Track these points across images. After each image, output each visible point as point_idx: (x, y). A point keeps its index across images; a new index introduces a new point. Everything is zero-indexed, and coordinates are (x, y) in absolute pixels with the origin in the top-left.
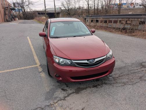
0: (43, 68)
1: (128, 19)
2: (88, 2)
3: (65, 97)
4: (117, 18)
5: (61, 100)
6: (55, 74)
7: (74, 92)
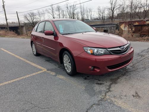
5: (108, 92)
6: (90, 67)
7: (111, 83)
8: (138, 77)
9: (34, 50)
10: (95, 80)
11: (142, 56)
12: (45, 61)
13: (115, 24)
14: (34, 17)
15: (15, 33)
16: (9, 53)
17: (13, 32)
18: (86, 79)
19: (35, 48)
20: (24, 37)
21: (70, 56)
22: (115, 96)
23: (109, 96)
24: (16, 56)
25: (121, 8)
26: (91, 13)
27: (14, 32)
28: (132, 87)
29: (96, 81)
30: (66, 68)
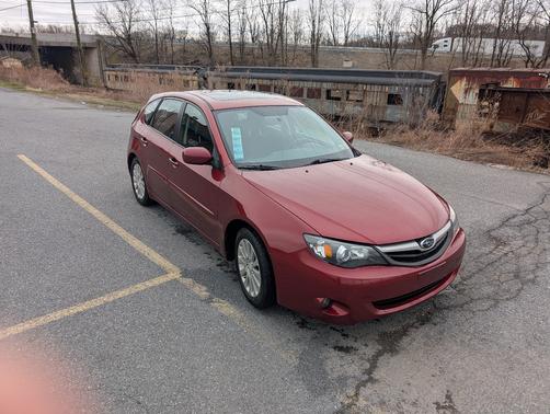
0: (206, 285)
1: (351, 87)
2: (206, 16)
3: (369, 372)
4: (316, 81)
5: (363, 384)
6: (320, 300)
7: (380, 348)
8: (467, 333)
9: (139, 184)
10: (332, 332)
11: (500, 242)
12: (173, 230)
13: (433, 77)
14: (134, 17)
15: (60, 76)
16: (50, 178)
17: (55, 73)
18: (303, 324)
19: (143, 179)
20: (96, 99)
21: (259, 250)
22: (386, 399)
23: (367, 400)
24: (77, 199)
25: (464, 11)
26: (348, 17)
27: (58, 71)
28: (442, 371)
29: (336, 337)
30: (244, 280)
